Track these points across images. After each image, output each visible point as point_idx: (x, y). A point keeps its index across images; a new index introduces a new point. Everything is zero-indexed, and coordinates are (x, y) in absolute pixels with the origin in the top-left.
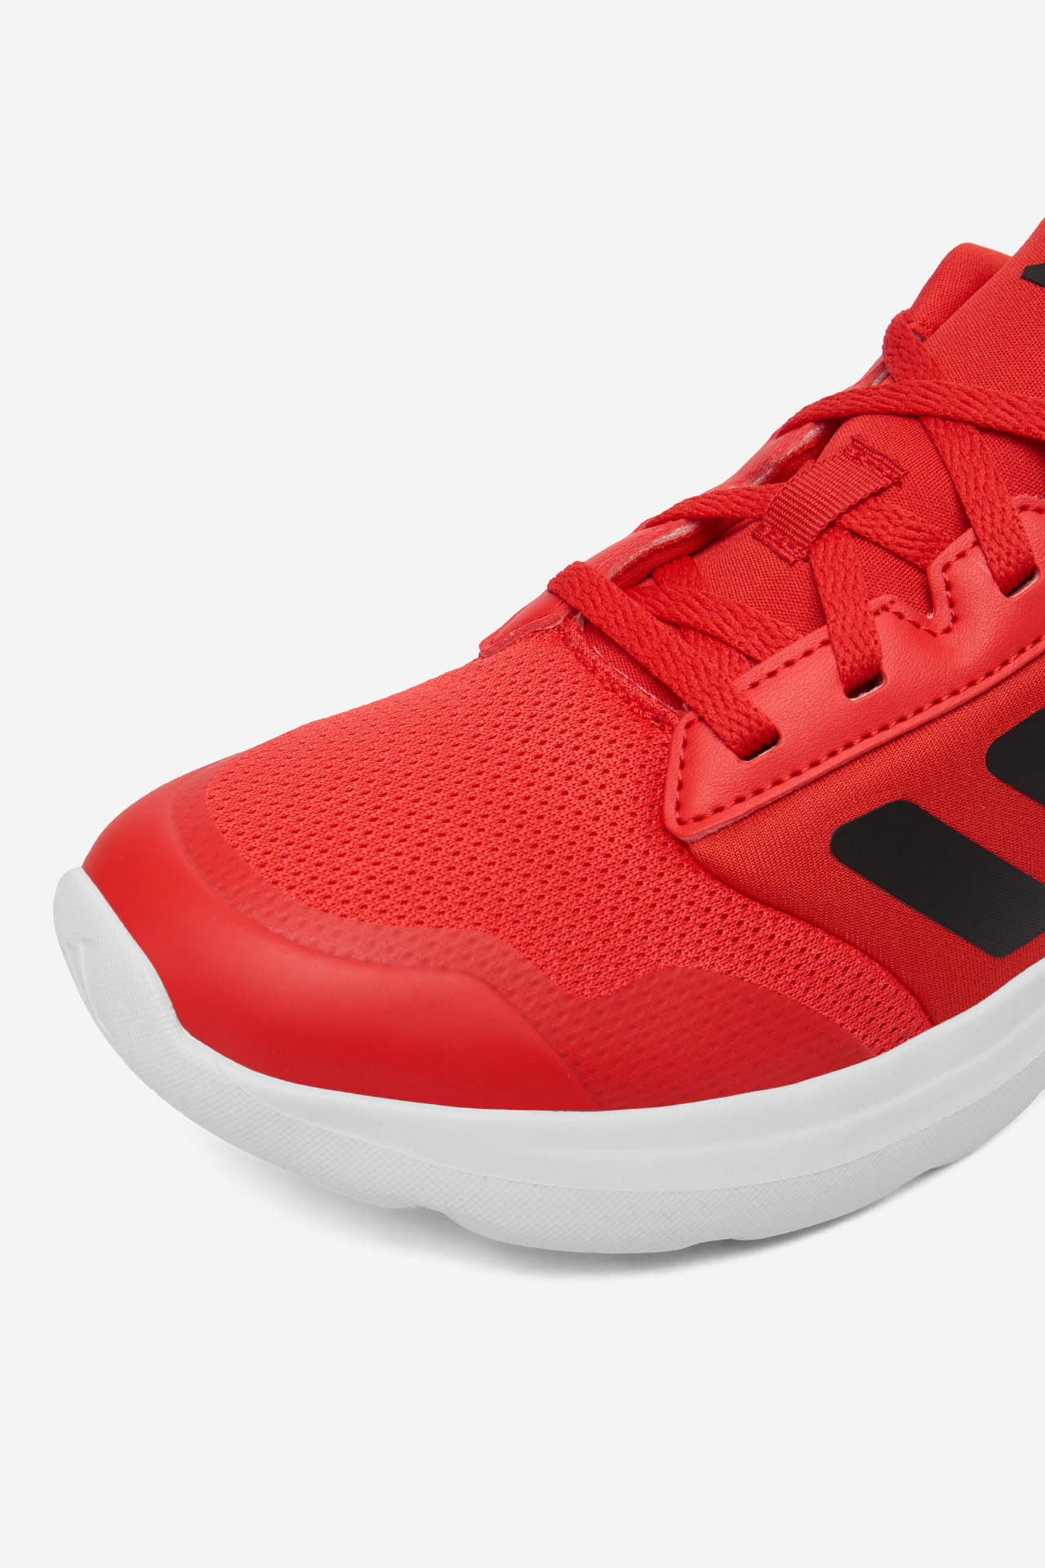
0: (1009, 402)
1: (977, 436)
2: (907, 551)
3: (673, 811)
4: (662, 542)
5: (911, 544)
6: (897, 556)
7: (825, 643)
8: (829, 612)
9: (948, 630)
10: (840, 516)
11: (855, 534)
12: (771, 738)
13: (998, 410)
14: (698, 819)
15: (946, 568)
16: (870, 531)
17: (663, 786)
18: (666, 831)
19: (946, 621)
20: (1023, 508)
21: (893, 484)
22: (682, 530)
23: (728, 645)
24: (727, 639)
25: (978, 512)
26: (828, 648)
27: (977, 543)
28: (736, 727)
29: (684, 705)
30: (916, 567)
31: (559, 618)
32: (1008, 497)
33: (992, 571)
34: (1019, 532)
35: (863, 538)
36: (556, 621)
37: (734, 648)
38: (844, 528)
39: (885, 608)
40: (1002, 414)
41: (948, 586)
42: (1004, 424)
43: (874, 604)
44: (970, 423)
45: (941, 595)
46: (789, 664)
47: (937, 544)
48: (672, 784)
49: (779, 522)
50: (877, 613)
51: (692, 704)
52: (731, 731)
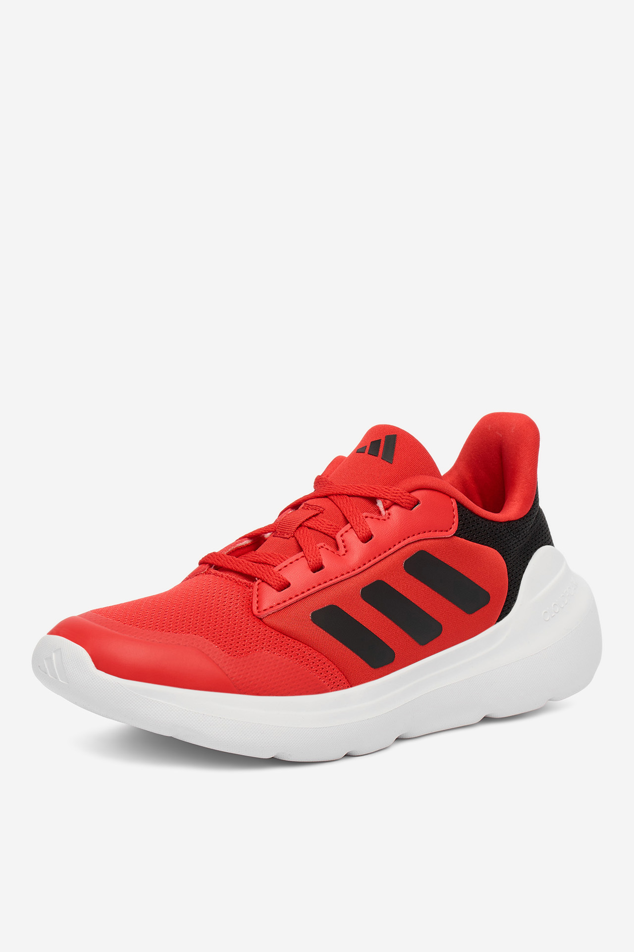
0: (358, 487)
1: (348, 498)
2: (328, 532)
3: (256, 609)
4: (240, 545)
5: (329, 529)
6: (324, 533)
7: (303, 557)
8: (303, 547)
9: (344, 555)
10: (303, 522)
11: (309, 528)
12: (288, 585)
13: (355, 490)
14: (265, 610)
15: (342, 536)
16: (315, 526)
17: (252, 603)
18: (254, 615)
19: (344, 552)
20: (366, 517)
21: (321, 513)
22: (247, 542)
23: (269, 565)
24: (268, 563)
25: (351, 518)
26: (304, 558)
27: (352, 528)
28: (275, 581)
29: (256, 579)
30: (331, 537)
31: (205, 569)
32: (360, 513)
33: (357, 535)
34: (365, 523)
35: (312, 529)
36: (204, 570)
37: (271, 565)
38: (305, 526)
39: (322, 547)
40: (356, 490)
41: (343, 542)
42: (357, 493)
43: (319, 545)
44: (346, 495)
45: (341, 545)
46: (291, 563)
47: (337, 530)
48: (255, 602)
49: (282, 530)
50: (320, 548)
51: (259, 576)
52: (274, 582)
